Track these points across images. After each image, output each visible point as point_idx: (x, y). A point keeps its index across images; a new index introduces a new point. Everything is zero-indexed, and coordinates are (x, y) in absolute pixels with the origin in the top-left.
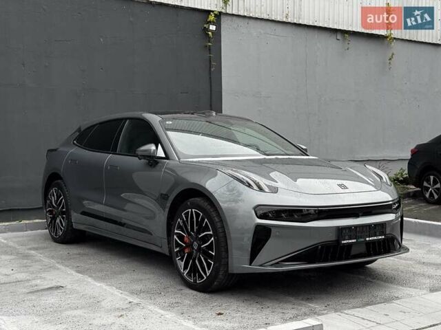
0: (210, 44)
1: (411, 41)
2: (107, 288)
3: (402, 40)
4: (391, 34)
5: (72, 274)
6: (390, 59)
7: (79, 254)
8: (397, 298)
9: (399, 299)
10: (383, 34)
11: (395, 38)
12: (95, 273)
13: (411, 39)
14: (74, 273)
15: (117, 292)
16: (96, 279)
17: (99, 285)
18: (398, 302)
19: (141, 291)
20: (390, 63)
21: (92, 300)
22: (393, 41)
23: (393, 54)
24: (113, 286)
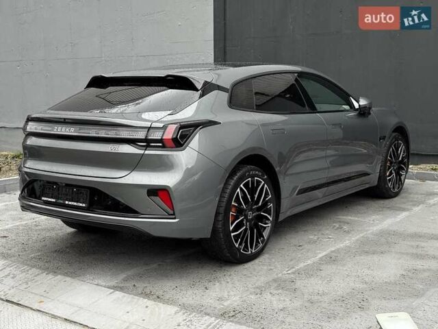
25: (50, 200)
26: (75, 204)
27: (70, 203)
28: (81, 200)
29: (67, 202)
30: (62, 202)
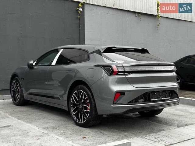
0: (79, 17)
1: (167, 18)
2: (32, 126)
3: (164, 17)
4: (159, 14)
5: (15, 120)
6: (158, 26)
7: (19, 111)
8: (163, 130)
9: (164, 130)
10: (156, 14)
11: (161, 16)
12: (26, 120)
13: (168, 17)
14: (16, 119)
15: (36, 128)
16: (27, 122)
17: (28, 125)
18: (164, 132)
19: (48, 128)
20: (158, 27)
21: (25, 132)
22: (160, 18)
23: (159, 23)
24: (35, 125)
25: (155, 100)
26: (166, 98)
27: (164, 99)
28: (167, 96)
29: (162, 99)
30: (160, 99)
